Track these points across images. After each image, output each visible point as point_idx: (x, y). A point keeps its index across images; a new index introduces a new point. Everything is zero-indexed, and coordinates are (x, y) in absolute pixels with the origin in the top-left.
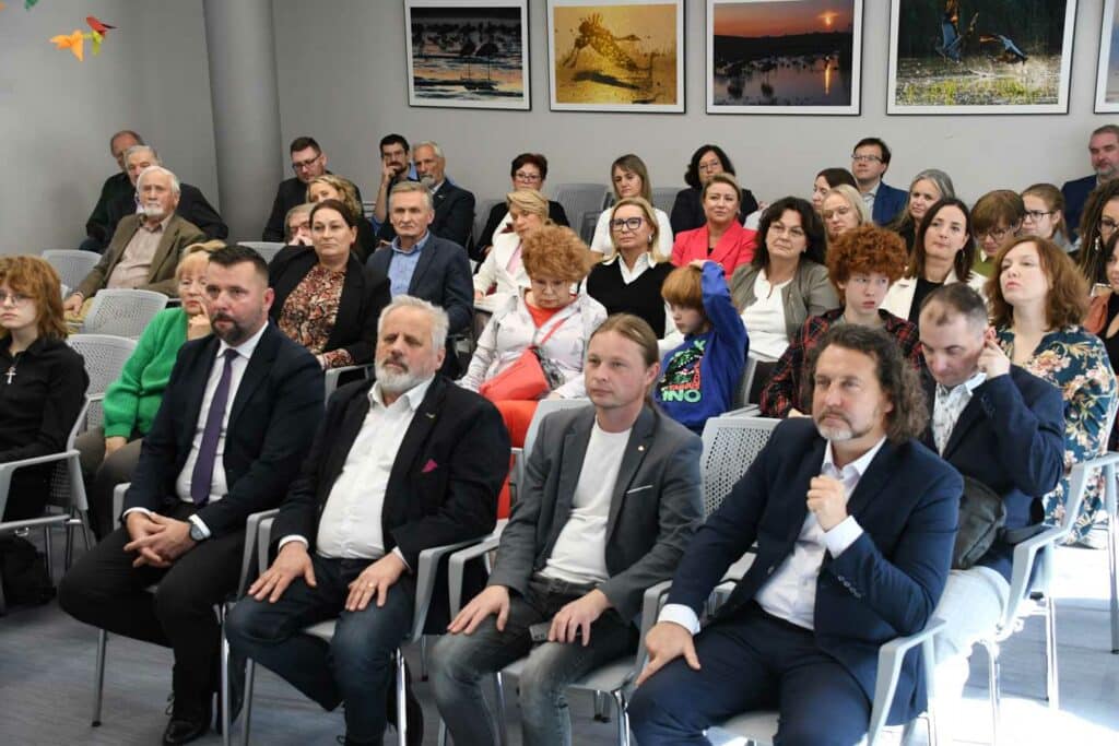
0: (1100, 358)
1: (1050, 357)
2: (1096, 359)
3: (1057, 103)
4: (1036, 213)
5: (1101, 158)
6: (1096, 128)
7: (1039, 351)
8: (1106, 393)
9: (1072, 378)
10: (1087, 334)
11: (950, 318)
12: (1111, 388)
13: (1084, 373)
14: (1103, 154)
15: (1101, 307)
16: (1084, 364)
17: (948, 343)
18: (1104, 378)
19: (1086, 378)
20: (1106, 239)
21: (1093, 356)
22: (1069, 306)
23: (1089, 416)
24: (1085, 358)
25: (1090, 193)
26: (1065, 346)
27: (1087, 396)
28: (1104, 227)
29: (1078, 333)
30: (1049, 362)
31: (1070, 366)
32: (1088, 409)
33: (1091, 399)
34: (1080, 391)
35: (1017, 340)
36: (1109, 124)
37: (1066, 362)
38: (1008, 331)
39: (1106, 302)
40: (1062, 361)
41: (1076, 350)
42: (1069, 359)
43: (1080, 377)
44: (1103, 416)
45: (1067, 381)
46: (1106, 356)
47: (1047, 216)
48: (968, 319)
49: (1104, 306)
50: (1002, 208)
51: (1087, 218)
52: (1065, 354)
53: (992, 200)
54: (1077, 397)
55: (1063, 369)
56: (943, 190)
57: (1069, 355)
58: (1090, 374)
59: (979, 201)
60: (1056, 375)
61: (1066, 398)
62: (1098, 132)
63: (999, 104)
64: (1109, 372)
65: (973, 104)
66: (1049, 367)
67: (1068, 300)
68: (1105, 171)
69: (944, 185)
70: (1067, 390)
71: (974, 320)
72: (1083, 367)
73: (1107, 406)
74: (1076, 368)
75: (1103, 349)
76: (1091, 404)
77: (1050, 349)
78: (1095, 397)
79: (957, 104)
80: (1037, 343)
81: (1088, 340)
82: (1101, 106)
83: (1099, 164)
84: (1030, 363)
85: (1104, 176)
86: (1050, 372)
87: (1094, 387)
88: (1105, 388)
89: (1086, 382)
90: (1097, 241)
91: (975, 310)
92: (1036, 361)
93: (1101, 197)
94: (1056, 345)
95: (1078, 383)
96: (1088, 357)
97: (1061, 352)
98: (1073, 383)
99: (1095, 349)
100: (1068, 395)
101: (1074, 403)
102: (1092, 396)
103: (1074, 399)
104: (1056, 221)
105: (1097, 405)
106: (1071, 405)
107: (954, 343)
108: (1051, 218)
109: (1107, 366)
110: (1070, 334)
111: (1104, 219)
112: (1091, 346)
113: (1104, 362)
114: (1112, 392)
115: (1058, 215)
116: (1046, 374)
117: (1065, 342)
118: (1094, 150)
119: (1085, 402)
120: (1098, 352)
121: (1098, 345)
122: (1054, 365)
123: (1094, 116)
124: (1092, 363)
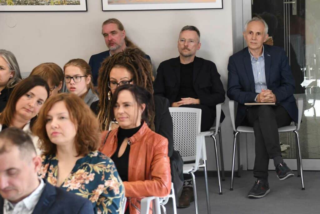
0: (112, 172)
1: (82, 174)
2: (110, 173)
3: (79, 4)
4: (76, 77)
5: (110, 39)
6: (104, 21)
7: (74, 170)
8: (118, 195)
9: (96, 187)
10: (103, 157)
11: (8, 148)
12: (120, 192)
13: (103, 183)
14: (111, 37)
15: (113, 137)
16: (103, 177)
17: (7, 166)
18: (115, 185)
19: (105, 187)
20: (113, 91)
21: (108, 171)
22: (87, 142)
23: (109, 212)
24: (103, 173)
25: (102, 64)
26: (90, 166)
27: (106, 198)
28: (112, 85)
29: (98, 156)
30: (81, 178)
31: (95, 179)
32: (108, 207)
33: (109, 200)
34: (102, 196)
35: (60, 164)
36: (111, 18)
37: (92, 177)
38: (54, 158)
39: (116, 134)
40: (89, 176)
41: (97, 168)
42: (94, 174)
43: (101, 186)
44: (117, 211)
45: (93, 190)
46: (116, 170)
47: (83, 78)
48: (20, 150)
49: (115, 137)
50: (48, 74)
51: (101, 79)
52: (91, 171)
53: (41, 69)
54: (101, 200)
55: (90, 182)
56: (11, 63)
57: (94, 172)
58: (107, 183)
59: (34, 70)
60: (87, 186)
61: (93, 201)
62: (106, 23)
63: (43, 5)
64: (119, 181)
65: (26, 4)
66: (82, 181)
67: (87, 138)
68: (113, 47)
69: (10, 59)
70: (94, 195)
71: (25, 150)
72: (102, 179)
73: (119, 204)
74: (98, 180)
75: (114, 166)
76: (109, 203)
77: (81, 168)
78: (111, 199)
79: (17, 4)
80: (73, 165)
81: (104, 160)
82: (106, 7)
83: (110, 43)
84: (70, 179)
85: (114, 51)
86: (82, 184)
87: (110, 191)
88: (116, 192)
89: (105, 189)
90: (109, 94)
91: (25, 143)
92: (73, 177)
93: (108, 65)
94: (85, 166)
95: (100, 190)
96: (105, 172)
97: (88, 170)
98: (97, 190)
99: (109, 166)
100: (95, 199)
101: (99, 204)
102: (110, 198)
103: (98, 201)
104: (88, 82)
105: (113, 204)
106: (97, 206)
107: (11, 167)
108: (86, 80)
109: (117, 177)
110: (93, 157)
111: (111, 80)
112: (106, 164)
113: (115, 176)
114: (121, 194)
115: (89, 78)
116: (80, 186)
117: (90, 163)
118: (105, 35)
119: (105, 203)
120: (110, 168)
121: (111, 164)
122: (85, 180)
123: (102, 12)
124: (107, 176)
